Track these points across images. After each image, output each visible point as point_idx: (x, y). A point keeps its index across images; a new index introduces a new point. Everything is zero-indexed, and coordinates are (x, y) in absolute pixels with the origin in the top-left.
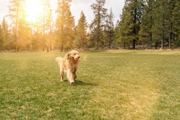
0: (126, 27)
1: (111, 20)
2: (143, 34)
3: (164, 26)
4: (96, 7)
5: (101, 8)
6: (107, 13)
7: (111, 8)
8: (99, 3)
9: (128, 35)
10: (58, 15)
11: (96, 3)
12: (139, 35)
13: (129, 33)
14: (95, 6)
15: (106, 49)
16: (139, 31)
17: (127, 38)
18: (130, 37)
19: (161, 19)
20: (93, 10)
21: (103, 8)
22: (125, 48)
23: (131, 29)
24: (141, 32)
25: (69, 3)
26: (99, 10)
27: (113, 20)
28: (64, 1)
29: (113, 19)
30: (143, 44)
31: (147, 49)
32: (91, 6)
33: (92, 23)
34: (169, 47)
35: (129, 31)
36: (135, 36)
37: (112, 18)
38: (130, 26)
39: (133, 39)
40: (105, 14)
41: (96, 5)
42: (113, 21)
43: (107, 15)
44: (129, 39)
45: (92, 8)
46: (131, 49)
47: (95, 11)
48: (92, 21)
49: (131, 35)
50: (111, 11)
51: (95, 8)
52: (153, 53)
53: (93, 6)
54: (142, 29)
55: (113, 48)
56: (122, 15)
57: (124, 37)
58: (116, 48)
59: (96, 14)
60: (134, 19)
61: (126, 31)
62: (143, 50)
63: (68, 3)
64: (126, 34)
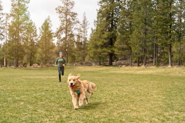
0: (100, 37)
1: (85, 28)
2: (120, 46)
3: (146, 34)
4: (63, 10)
5: (68, 11)
6: (76, 19)
7: (85, 12)
8: (67, 5)
9: (102, 47)
10: (12, 20)
11: (63, 5)
12: (115, 48)
13: (103, 44)
14: (60, 9)
15: (76, 65)
16: (115, 42)
17: (101, 52)
18: (104, 49)
19: (141, 25)
20: (59, 15)
21: (71, 12)
22: (100, 65)
23: (105, 39)
24: (118, 43)
25: (26, 4)
26: (66, 15)
27: (86, 28)
28: (20, 2)
29: (88, 27)
30: (120, 59)
31: (125, 66)
32: (56, 9)
33: (58, 31)
34: (154, 64)
35: (103, 41)
36: (111, 49)
37: (86, 25)
38: (105, 36)
39: (108, 52)
40: (74, 20)
41: (63, 8)
42: (87, 30)
43: (77, 21)
44: (104, 52)
45: (57, 12)
46: (107, 66)
47: (61, 16)
48: (57, 29)
49: (106, 47)
50: (85, 17)
51: (60, 12)
52: (129, 71)
53: (59, 9)
54: (118, 39)
55: (87, 64)
56: (97, 22)
57: (97, 49)
58: (90, 64)
59: (62, 19)
60: (110, 26)
61: (99, 41)
62: (119, 67)
63: (24, 5)
64: (99, 46)
